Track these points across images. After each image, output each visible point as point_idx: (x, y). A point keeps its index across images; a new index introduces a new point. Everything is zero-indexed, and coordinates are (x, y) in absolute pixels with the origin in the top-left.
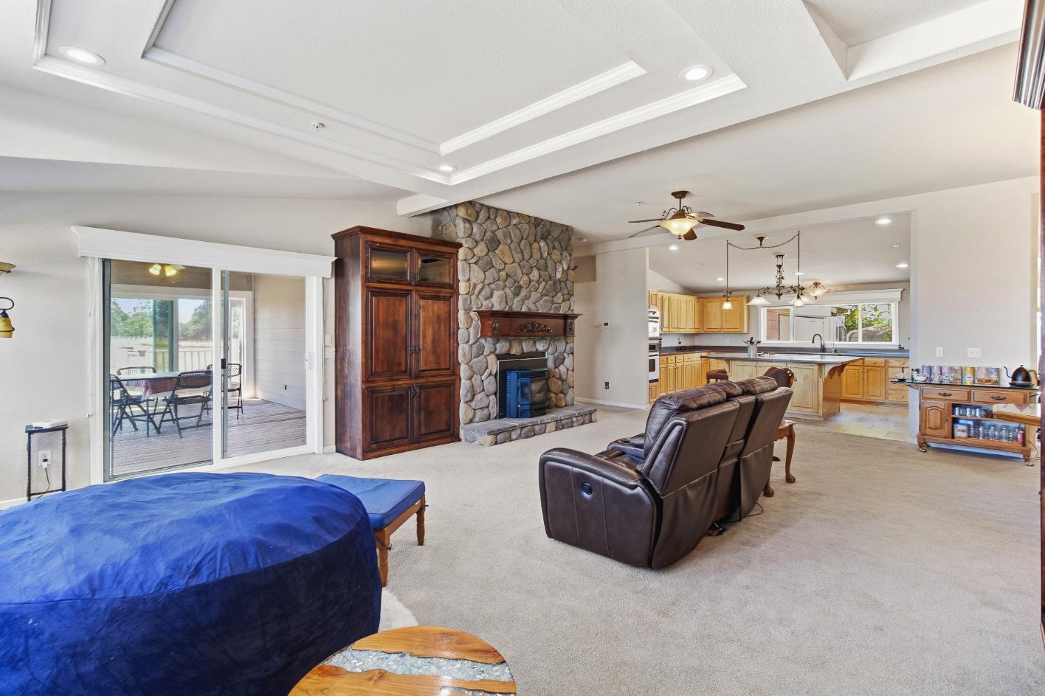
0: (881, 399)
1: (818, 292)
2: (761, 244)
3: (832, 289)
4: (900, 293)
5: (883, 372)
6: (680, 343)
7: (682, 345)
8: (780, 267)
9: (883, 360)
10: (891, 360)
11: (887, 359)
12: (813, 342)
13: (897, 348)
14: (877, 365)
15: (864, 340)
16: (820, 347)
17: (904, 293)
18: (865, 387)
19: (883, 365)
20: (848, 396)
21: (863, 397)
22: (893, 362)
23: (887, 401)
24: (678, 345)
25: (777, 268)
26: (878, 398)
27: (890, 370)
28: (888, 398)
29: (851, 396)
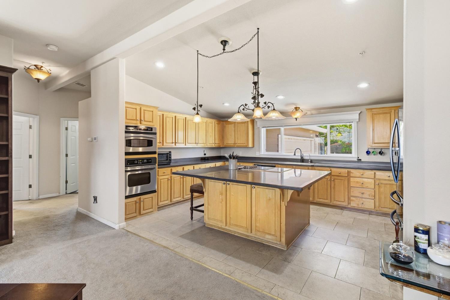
0: (345, 204)
1: (298, 115)
2: (224, 49)
3: (309, 113)
4: (358, 114)
5: (346, 182)
6: (205, 154)
7: (206, 156)
8: (255, 83)
9: (346, 170)
10: (352, 171)
11: (349, 170)
12: (295, 155)
13: (356, 160)
14: (341, 175)
15: (332, 152)
16: (300, 158)
17: (361, 114)
18: (332, 193)
19: (347, 175)
20: (319, 200)
21: (331, 201)
22: (355, 173)
23: (349, 206)
24: (204, 156)
25: (253, 85)
26: (344, 203)
27: (352, 179)
28: (350, 203)
29: (321, 200)
